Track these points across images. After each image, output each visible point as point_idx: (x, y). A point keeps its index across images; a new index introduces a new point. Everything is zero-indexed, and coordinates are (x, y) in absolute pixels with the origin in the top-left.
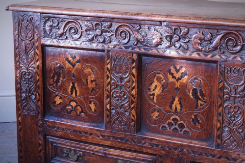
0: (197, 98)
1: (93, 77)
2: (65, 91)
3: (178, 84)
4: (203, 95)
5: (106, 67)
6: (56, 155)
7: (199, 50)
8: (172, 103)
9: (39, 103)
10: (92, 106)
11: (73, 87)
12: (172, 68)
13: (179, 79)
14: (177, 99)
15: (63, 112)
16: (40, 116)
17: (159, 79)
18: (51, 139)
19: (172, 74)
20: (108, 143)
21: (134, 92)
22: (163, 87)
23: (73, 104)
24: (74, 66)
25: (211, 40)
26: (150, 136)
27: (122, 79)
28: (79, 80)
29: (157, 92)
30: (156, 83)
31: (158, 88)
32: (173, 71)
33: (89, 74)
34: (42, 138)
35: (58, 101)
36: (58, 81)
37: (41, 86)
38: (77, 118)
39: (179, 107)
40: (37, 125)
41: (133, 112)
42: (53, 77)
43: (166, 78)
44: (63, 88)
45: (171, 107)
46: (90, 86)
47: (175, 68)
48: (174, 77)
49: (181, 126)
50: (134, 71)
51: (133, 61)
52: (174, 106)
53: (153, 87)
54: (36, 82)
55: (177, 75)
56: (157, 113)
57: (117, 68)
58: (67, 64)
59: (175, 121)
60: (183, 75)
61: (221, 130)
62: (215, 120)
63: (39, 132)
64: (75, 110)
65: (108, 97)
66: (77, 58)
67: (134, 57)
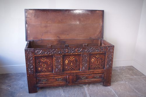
0: (76, 62)
1: (50, 62)
2: (42, 66)
3: (72, 60)
4: (77, 61)
5: (54, 59)
6: (39, 81)
9: (34, 71)
10: (50, 69)
11: (44, 65)
12: (70, 57)
15: (41, 71)
16: (34, 74)
17: (67, 60)
18: (38, 78)
19: (70, 58)
20: (55, 76)
21: (62, 64)
22: (68, 61)
23: (44, 69)
26: (66, 72)
27: (58, 61)
28: (46, 63)
29: (67, 63)
33: (49, 61)
34: (35, 79)
35: (39, 69)
36: (39, 64)
38: (45, 72)
39: (72, 65)
40: (34, 76)
41: (62, 68)
43: (69, 59)
46: (49, 64)
49: (73, 68)
50: (62, 59)
53: (66, 61)
54: (33, 66)
55: (72, 58)
56: (67, 67)
57: (57, 59)
58: (42, 60)
59: (71, 67)
60: (73, 58)
61: (82, 67)
62: (81, 66)
63: (35, 77)
64: (45, 70)
65: (55, 66)
66: (45, 58)
67: (62, 56)
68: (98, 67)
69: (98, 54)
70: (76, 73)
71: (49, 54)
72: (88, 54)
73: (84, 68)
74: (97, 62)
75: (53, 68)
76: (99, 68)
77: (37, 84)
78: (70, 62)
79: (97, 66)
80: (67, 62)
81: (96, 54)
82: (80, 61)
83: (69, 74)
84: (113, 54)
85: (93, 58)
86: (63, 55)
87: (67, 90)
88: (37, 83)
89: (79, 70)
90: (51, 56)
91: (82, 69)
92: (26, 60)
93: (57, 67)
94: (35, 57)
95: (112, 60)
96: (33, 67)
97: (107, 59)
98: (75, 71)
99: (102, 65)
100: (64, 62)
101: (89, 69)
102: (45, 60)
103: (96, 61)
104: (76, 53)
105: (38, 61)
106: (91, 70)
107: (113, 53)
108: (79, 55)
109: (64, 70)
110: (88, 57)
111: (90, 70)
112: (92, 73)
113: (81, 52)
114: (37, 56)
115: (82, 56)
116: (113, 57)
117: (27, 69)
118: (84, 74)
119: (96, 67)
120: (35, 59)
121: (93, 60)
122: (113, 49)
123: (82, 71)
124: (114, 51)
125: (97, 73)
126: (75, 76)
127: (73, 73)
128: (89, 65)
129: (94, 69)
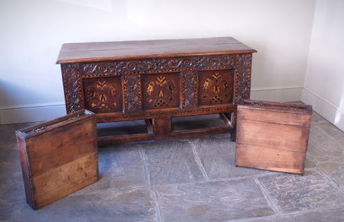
0: (171, 89)
1: (114, 90)
2: (98, 99)
3: (161, 85)
4: (173, 87)
5: (123, 84)
7: (172, 68)
8: (159, 94)
10: (115, 104)
11: (103, 97)
14: (161, 92)
17: (152, 85)
19: (158, 81)
20: (127, 119)
21: (140, 93)
22: (154, 87)
23: (103, 105)
24: (102, 86)
25: (178, 62)
26: (148, 111)
27: (133, 88)
28: (106, 93)
30: (150, 86)
32: (159, 79)
33: (112, 89)
35: (93, 105)
37: (83, 100)
38: (106, 111)
39: (162, 95)
41: (140, 102)
42: (89, 94)
43: (155, 83)
44: (96, 98)
45: (158, 96)
46: (113, 94)
49: (164, 103)
50: (139, 83)
51: (139, 78)
54: (80, 98)
55: (161, 81)
56: (151, 100)
57: (130, 83)
58: (98, 86)
59: (161, 101)
60: (164, 80)
61: (184, 101)
62: (181, 97)
64: (104, 107)
65: (125, 98)
66: (104, 82)
67: (139, 76)
68: (219, 99)
69: (217, 71)
70: (172, 112)
71: (113, 72)
72: (196, 72)
73: (187, 102)
74: (216, 90)
75: (122, 103)
76: (222, 101)
78: (157, 89)
79: (216, 97)
80: (150, 89)
81: (214, 72)
82: (178, 87)
83: (157, 115)
84: (250, 71)
85: (207, 81)
86: (142, 75)
87: (154, 151)
89: (178, 106)
90: (117, 76)
91: (184, 104)
92: (64, 87)
93: (131, 101)
94: (83, 79)
95: (247, 84)
96: (80, 101)
97: (237, 82)
98: (169, 109)
99: (226, 96)
100: (144, 89)
101: (200, 103)
102: (105, 85)
103: (215, 87)
104: (171, 71)
105: (89, 88)
106: (204, 107)
107: (250, 68)
108: (176, 74)
109: (145, 106)
110: (196, 77)
111: (201, 107)
112: (205, 112)
113: (180, 66)
114: (88, 78)
115: (183, 76)
116: (250, 77)
117: (67, 105)
118: (189, 114)
119: (213, 99)
120: (83, 83)
121: (207, 83)
122: (251, 61)
123: (183, 108)
124: (251, 64)
126: (169, 120)
127: (165, 113)
128: (199, 94)
129: (210, 103)
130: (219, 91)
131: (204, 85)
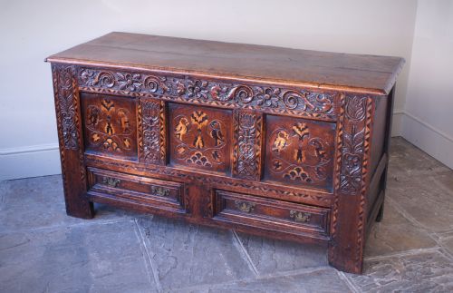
0: (216, 138)
1: (126, 119)
2: (102, 130)
3: (200, 126)
5: (137, 111)
6: (97, 182)
7: (217, 100)
8: (196, 141)
9: (79, 140)
10: (127, 143)
11: (109, 127)
12: (194, 113)
13: (201, 122)
14: (199, 138)
15: (101, 147)
16: (80, 151)
17: (183, 122)
18: (91, 169)
19: (195, 118)
20: (143, 173)
21: (162, 132)
22: (188, 128)
23: (110, 141)
24: (108, 109)
25: (228, 91)
26: (178, 168)
27: (152, 122)
28: (114, 121)
29: (183, 132)
30: (181, 125)
31: (183, 129)
32: (195, 115)
33: (123, 116)
34: (84, 169)
35: (96, 138)
36: (95, 122)
37: (80, 126)
38: (114, 152)
39: (201, 145)
40: (78, 158)
41: (163, 148)
42: (90, 119)
43: (190, 121)
44: (100, 128)
45: (194, 144)
46: (124, 126)
47: (197, 113)
48: (196, 121)
49: (204, 160)
50: (162, 115)
51: (161, 107)
52: (197, 144)
53: (178, 128)
54: (76, 122)
55: (200, 119)
56: (182, 150)
57: (147, 113)
58: (103, 108)
59: (199, 155)
60: (204, 119)
61: (237, 163)
62: (232, 156)
63: (81, 164)
64: (112, 145)
65: (140, 136)
66: (112, 103)
67: (162, 103)
68: (304, 176)
70: (214, 179)
72: (259, 114)
73: (242, 166)
74: (300, 156)
75: (136, 145)
76: (308, 180)
77: (88, 189)
78: (193, 132)
79: (299, 170)
80: (181, 130)
81: (295, 120)
82: (228, 136)
83: (189, 178)
85: (282, 136)
86: (166, 102)
88: (89, 187)
89: (227, 169)
90: (129, 98)
92: (56, 100)
93: (148, 144)
94: (80, 92)
96: (77, 127)
99: (319, 173)
100: (170, 127)
101: (265, 175)
102: (113, 109)
103: (296, 151)
104: (214, 104)
105: (89, 109)
106: (274, 184)
108: (223, 111)
110: (259, 124)
111: (268, 183)
112: (273, 194)
113: (231, 98)
115: (236, 118)
118: (244, 189)
119: (293, 174)
120: (80, 98)
123: (234, 176)
125: (298, 199)
126: (209, 191)
127: (204, 178)
128: (264, 158)
129: (287, 180)
130: (304, 159)
131: (277, 143)
